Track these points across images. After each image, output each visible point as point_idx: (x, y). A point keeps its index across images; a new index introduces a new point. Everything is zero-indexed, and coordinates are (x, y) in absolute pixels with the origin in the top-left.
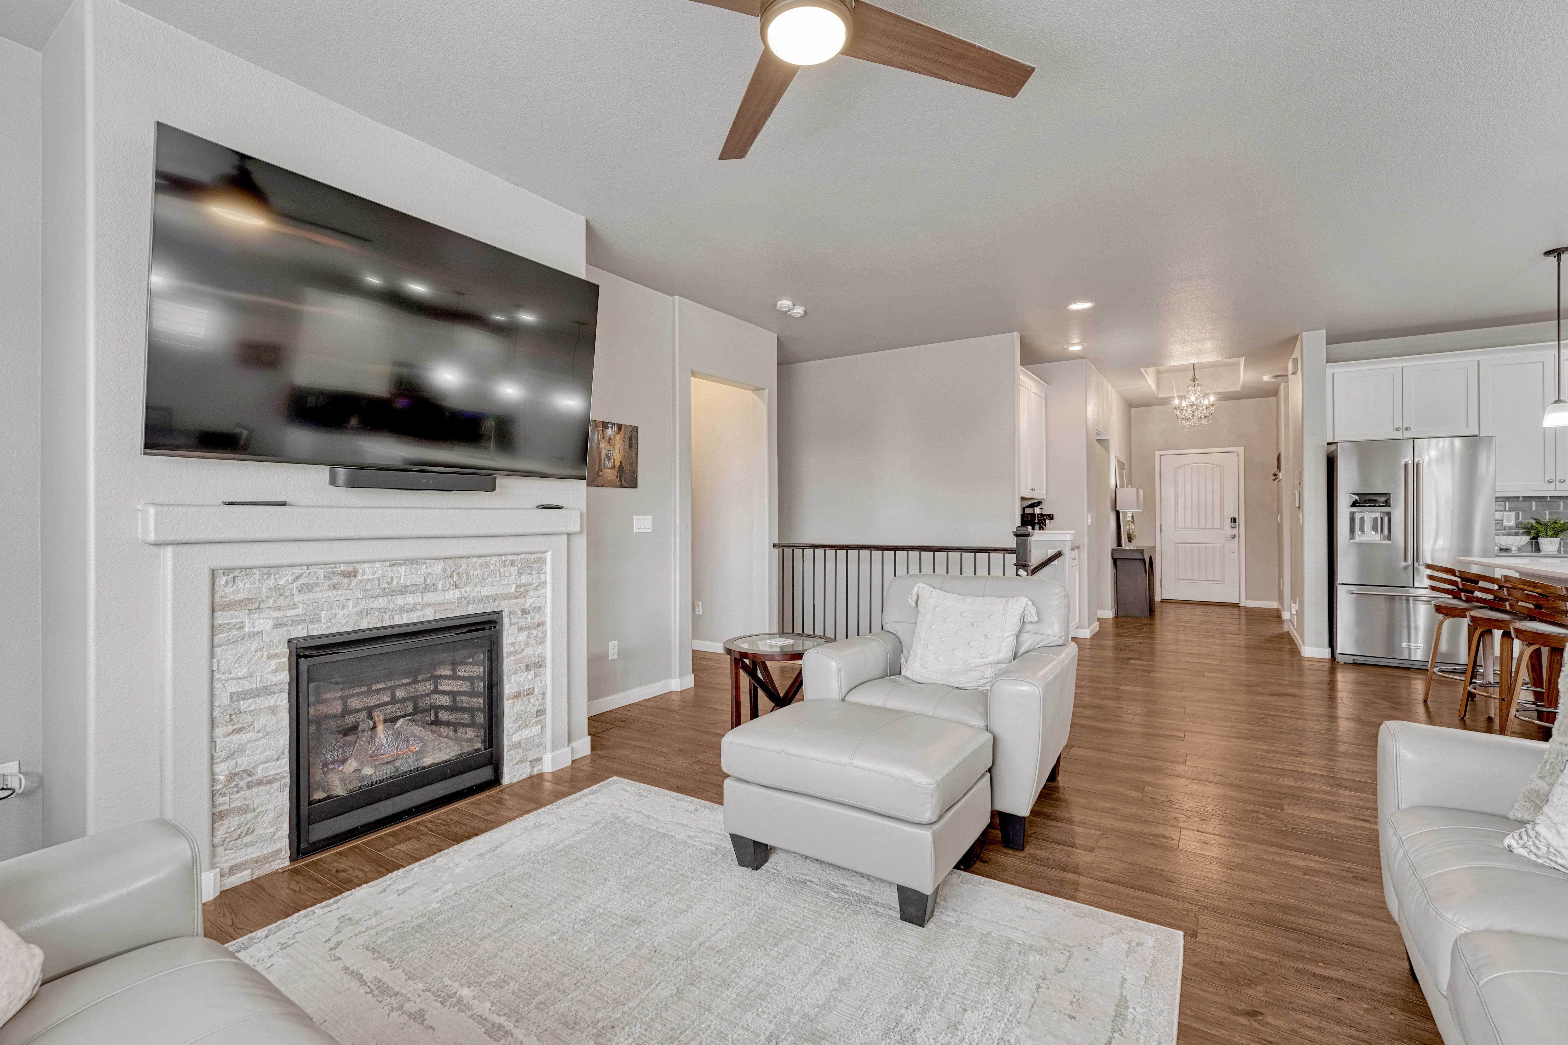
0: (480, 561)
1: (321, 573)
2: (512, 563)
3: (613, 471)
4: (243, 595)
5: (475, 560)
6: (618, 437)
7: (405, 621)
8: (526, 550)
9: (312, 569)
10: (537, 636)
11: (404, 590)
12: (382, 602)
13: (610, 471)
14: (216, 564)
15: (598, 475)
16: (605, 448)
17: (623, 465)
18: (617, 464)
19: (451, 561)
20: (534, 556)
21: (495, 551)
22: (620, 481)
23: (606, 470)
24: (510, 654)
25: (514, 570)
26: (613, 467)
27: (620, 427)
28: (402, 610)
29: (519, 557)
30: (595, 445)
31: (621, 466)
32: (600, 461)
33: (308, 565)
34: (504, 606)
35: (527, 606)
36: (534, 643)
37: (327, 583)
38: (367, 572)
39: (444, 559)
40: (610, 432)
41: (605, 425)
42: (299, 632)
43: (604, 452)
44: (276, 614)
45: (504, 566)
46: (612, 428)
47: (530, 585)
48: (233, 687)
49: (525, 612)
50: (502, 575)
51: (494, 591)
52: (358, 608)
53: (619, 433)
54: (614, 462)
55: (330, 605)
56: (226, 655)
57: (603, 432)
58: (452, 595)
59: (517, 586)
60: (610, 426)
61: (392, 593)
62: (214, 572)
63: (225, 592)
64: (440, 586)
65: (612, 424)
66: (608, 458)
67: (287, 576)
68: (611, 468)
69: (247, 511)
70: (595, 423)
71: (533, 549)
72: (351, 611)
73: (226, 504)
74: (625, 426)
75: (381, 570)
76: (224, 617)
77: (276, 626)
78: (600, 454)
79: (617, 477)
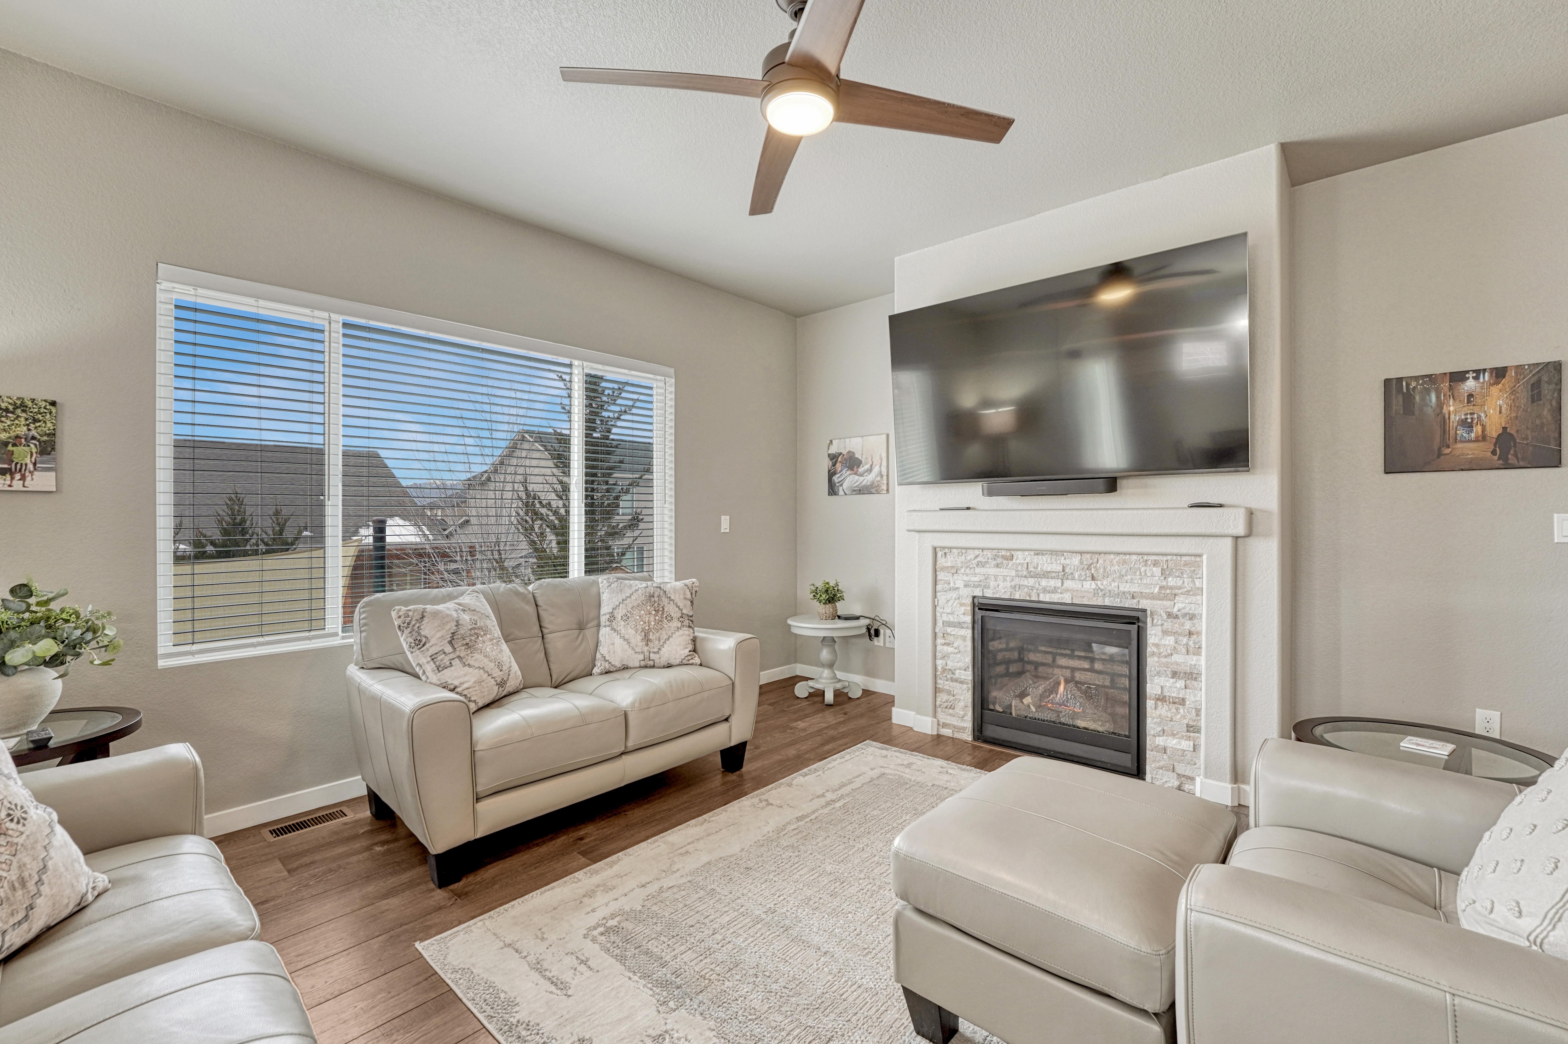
0: (1118, 558)
1: (990, 555)
2: (1156, 564)
3: (1482, 444)
4: (949, 564)
5: (1112, 556)
6: (1495, 390)
7: (1047, 600)
8: (1176, 551)
9: (985, 552)
10: (1187, 644)
11: (1046, 575)
12: (1031, 582)
13: (1471, 445)
14: (936, 544)
15: (1440, 455)
16: (1456, 412)
18: (1494, 431)
19: (1088, 556)
20: (1184, 558)
21: (1139, 550)
23: (1459, 445)
24: (1153, 654)
25: (1157, 571)
26: (1484, 438)
27: (1500, 373)
28: (1045, 590)
29: (1165, 558)
30: (1429, 411)
32: (1444, 433)
33: (983, 550)
34: (1144, 604)
35: (1175, 610)
36: (1184, 650)
37: (994, 563)
38: (1020, 557)
39: (1081, 553)
40: (1470, 385)
41: (1458, 377)
42: (978, 593)
43: (1455, 419)
44: (966, 578)
45: (1146, 565)
46: (1476, 378)
47: (1180, 588)
48: (945, 618)
49: (1170, 615)
50: (1143, 574)
51: (1135, 589)
52: (1013, 583)
53: (1497, 383)
54: (1483, 431)
55: (996, 577)
56: (942, 598)
57: (1451, 388)
58: (1089, 585)
59: (1161, 588)
60: (1471, 375)
61: (1037, 576)
62: (935, 549)
63: (941, 561)
64: (1076, 575)
65: (1478, 372)
66: (1468, 425)
67: (971, 555)
68: (1477, 440)
69: (949, 512)
70: (1431, 378)
71: (1184, 551)
72: (1008, 584)
73: (941, 510)
74: (1519, 368)
75: (1029, 557)
76: (941, 575)
77: (965, 586)
78: (1444, 422)
79: (1494, 453)
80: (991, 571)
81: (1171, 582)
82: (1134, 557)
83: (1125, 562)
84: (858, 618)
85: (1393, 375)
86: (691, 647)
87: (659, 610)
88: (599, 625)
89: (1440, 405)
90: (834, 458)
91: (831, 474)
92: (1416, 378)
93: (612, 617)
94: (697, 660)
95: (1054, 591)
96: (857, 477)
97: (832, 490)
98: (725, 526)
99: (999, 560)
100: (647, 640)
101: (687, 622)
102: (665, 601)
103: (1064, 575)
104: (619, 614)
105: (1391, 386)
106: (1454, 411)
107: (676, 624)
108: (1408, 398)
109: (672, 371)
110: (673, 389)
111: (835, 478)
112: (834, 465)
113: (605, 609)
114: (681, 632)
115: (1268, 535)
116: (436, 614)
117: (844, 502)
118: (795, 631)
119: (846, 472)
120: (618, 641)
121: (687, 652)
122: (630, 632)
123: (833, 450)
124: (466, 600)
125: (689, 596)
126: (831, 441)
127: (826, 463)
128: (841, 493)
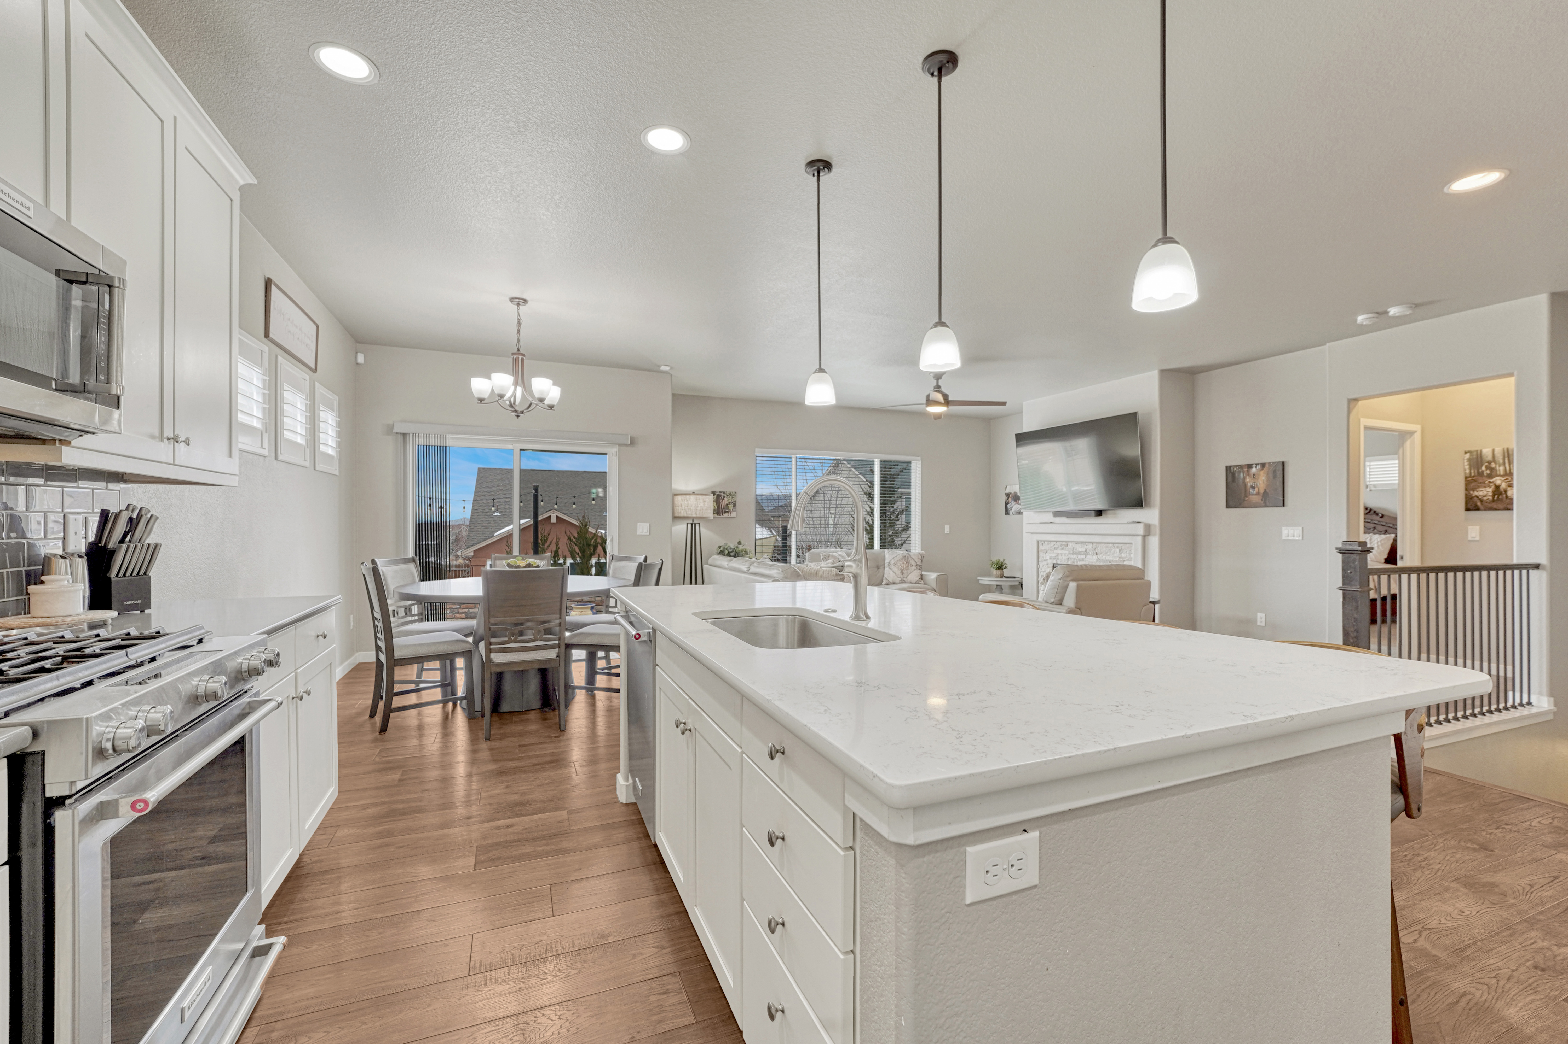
1: (1059, 544)
2: (1118, 547)
3: (1258, 496)
4: (1044, 549)
5: (1103, 544)
6: (1262, 472)
8: (1124, 542)
11: (1080, 553)
12: (1074, 556)
13: (1254, 497)
14: (1038, 539)
15: (1244, 500)
16: (1250, 482)
17: (1267, 491)
18: (1262, 491)
19: (1095, 544)
20: (1127, 545)
21: (1112, 541)
22: (1265, 502)
23: (1251, 497)
25: (1118, 550)
26: (1258, 494)
27: (1263, 465)
28: (1080, 560)
29: (1121, 545)
30: (1241, 481)
31: (1265, 493)
32: (1246, 491)
33: (1057, 542)
37: (1061, 548)
38: (1070, 545)
39: (1092, 543)
40: (1254, 470)
41: (1250, 466)
42: (1055, 561)
43: (1249, 485)
44: (1050, 555)
45: (1114, 548)
46: (1256, 467)
47: (1125, 558)
48: (1042, 574)
50: (1113, 552)
51: (1111, 558)
52: (1068, 557)
53: (1262, 470)
54: (1258, 490)
55: (1061, 554)
56: (1041, 564)
57: (1248, 471)
58: (1095, 557)
59: (1119, 558)
60: (1254, 466)
61: (1076, 554)
62: (1038, 542)
63: (1041, 548)
64: (1090, 553)
65: (1257, 464)
66: (1252, 487)
67: (1052, 544)
68: (1256, 495)
69: (1044, 525)
70: (1241, 467)
71: (1126, 542)
72: (1066, 557)
73: (1041, 523)
74: (1269, 463)
75: (1074, 545)
76: (1041, 554)
77: (1050, 558)
78: (1245, 486)
79: (1262, 500)
80: (1060, 552)
81: (1123, 555)
82: (1111, 545)
83: (1107, 547)
84: (1014, 578)
85: (1228, 465)
86: (920, 577)
87: (908, 562)
88: (884, 568)
89: (1244, 478)
90: (1008, 495)
91: (1007, 504)
92: (1236, 466)
93: (889, 564)
94: (922, 582)
95: (1083, 560)
96: (1018, 506)
97: (1007, 512)
98: (947, 529)
99: (1063, 547)
100: (902, 573)
101: (919, 568)
102: (910, 559)
103: (1086, 553)
104: (892, 563)
105: (1228, 468)
106: (1249, 481)
107: (914, 568)
108: (1233, 474)
109: (919, 458)
110: (920, 466)
111: (1009, 506)
112: (1008, 499)
113: (887, 561)
114: (916, 571)
115: (1155, 535)
116: (833, 556)
117: (1012, 518)
118: (981, 582)
119: (1013, 503)
120: (891, 572)
121: (918, 579)
122: (896, 570)
123: (1007, 491)
124: (840, 553)
125: (920, 557)
126: (1006, 487)
127: (1005, 498)
128: (1011, 514)
